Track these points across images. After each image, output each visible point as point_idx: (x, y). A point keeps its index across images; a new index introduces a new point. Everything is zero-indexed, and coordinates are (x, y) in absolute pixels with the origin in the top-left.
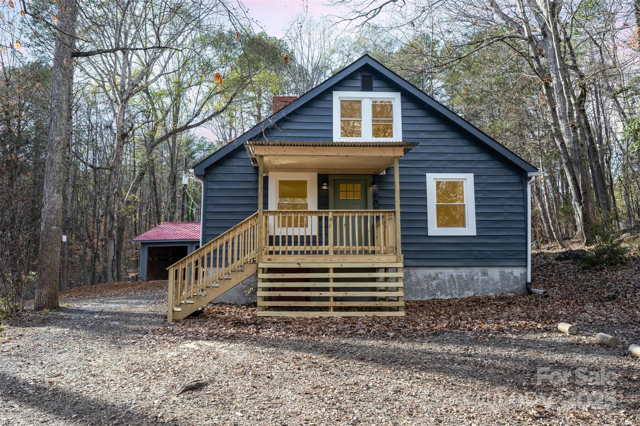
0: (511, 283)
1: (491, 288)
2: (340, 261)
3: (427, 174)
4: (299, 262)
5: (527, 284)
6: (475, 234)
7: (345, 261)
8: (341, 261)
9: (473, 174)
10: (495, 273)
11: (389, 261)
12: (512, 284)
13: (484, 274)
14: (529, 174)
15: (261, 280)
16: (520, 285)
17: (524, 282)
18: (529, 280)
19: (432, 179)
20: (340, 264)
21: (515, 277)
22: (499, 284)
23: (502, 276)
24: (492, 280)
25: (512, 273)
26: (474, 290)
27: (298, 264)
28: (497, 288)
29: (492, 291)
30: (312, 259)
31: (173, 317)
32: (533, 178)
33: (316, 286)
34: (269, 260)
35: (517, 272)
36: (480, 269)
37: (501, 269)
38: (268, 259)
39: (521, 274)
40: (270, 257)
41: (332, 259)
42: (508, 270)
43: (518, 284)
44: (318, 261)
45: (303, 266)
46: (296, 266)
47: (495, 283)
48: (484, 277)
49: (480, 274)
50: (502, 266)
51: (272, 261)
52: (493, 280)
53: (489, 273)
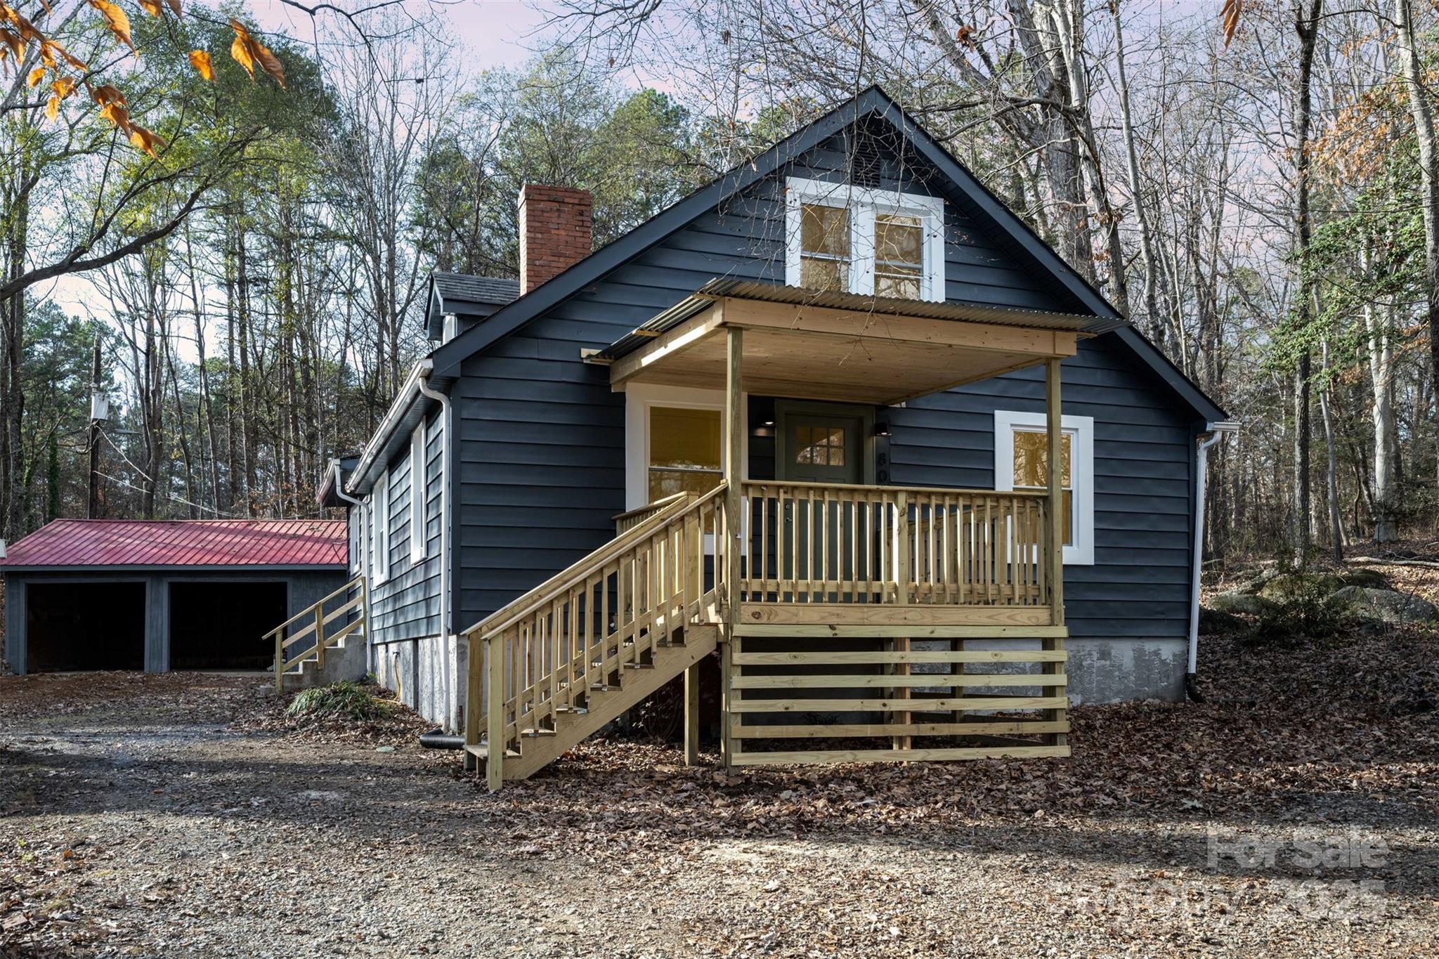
0: (1155, 676)
1: (1115, 686)
2: (925, 621)
3: (998, 413)
4: (833, 621)
5: (1187, 677)
6: (1092, 563)
7: (937, 622)
8: (928, 620)
9: (1091, 419)
10: (1124, 652)
11: (1034, 621)
12: (1157, 676)
13: (1104, 655)
14: (1210, 427)
15: (739, 670)
16: (1172, 680)
17: (1179, 674)
18: (1193, 669)
19: (1007, 423)
20: (930, 629)
21: (1163, 662)
22: (1132, 678)
23: (1139, 657)
24: (1119, 668)
25: (1157, 653)
26: (1082, 693)
27: (832, 627)
28: (1127, 687)
29: (1117, 694)
30: (860, 615)
31: (504, 773)
32: (1218, 436)
33: (872, 685)
34: (757, 615)
35: (1168, 650)
36: (1097, 643)
37: (1137, 644)
38: (754, 614)
39: (1174, 655)
40: (756, 607)
41: (908, 616)
42: (1150, 646)
43: (1168, 677)
44: (875, 619)
45: (844, 632)
46: (826, 633)
47: (1124, 677)
48: (1103, 662)
49: (1095, 656)
50: (1140, 637)
51: (764, 620)
52: (1120, 670)
53: (1113, 653)
